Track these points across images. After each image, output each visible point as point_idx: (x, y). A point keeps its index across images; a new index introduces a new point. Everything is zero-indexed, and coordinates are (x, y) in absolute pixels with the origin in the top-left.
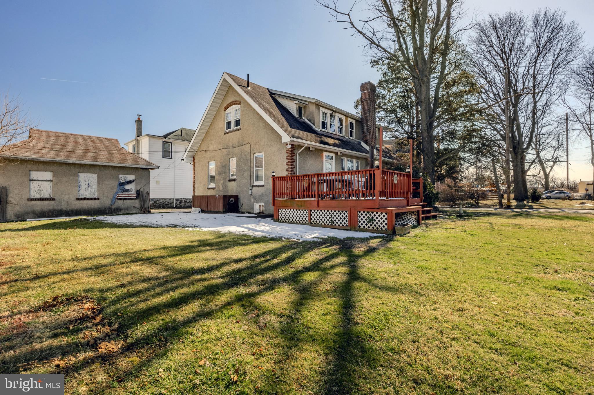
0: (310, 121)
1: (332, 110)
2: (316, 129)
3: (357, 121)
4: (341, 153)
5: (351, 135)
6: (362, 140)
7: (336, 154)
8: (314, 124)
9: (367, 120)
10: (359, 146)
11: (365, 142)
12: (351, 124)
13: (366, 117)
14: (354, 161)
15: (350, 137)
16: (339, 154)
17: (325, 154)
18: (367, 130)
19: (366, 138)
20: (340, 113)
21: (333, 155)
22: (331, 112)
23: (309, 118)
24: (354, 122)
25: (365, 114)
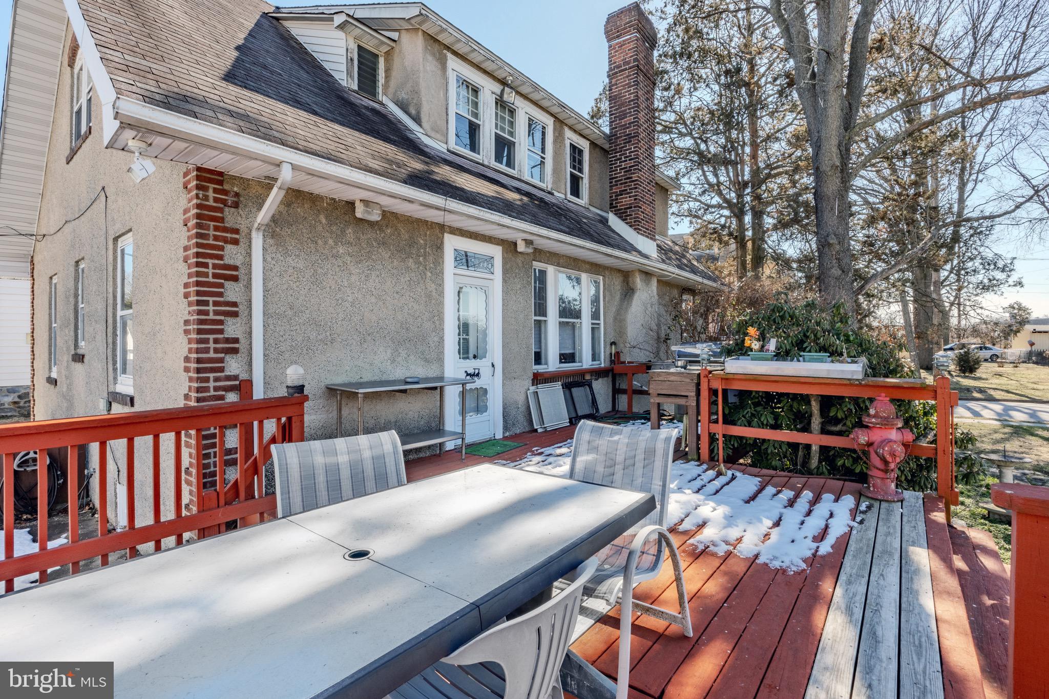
0: (404, 107)
1: (503, 83)
2: (426, 140)
3: (593, 145)
4: (529, 243)
5: (576, 191)
6: (612, 207)
7: (510, 247)
8: (417, 120)
9: (629, 138)
10: (600, 226)
11: (622, 215)
12: (576, 152)
13: (625, 127)
14: (584, 277)
15: (570, 197)
16: (521, 247)
17: (452, 243)
18: (628, 171)
19: (626, 200)
20: (535, 103)
21: (496, 252)
22: (497, 88)
23: (403, 95)
24: (584, 145)
25: (623, 116)
